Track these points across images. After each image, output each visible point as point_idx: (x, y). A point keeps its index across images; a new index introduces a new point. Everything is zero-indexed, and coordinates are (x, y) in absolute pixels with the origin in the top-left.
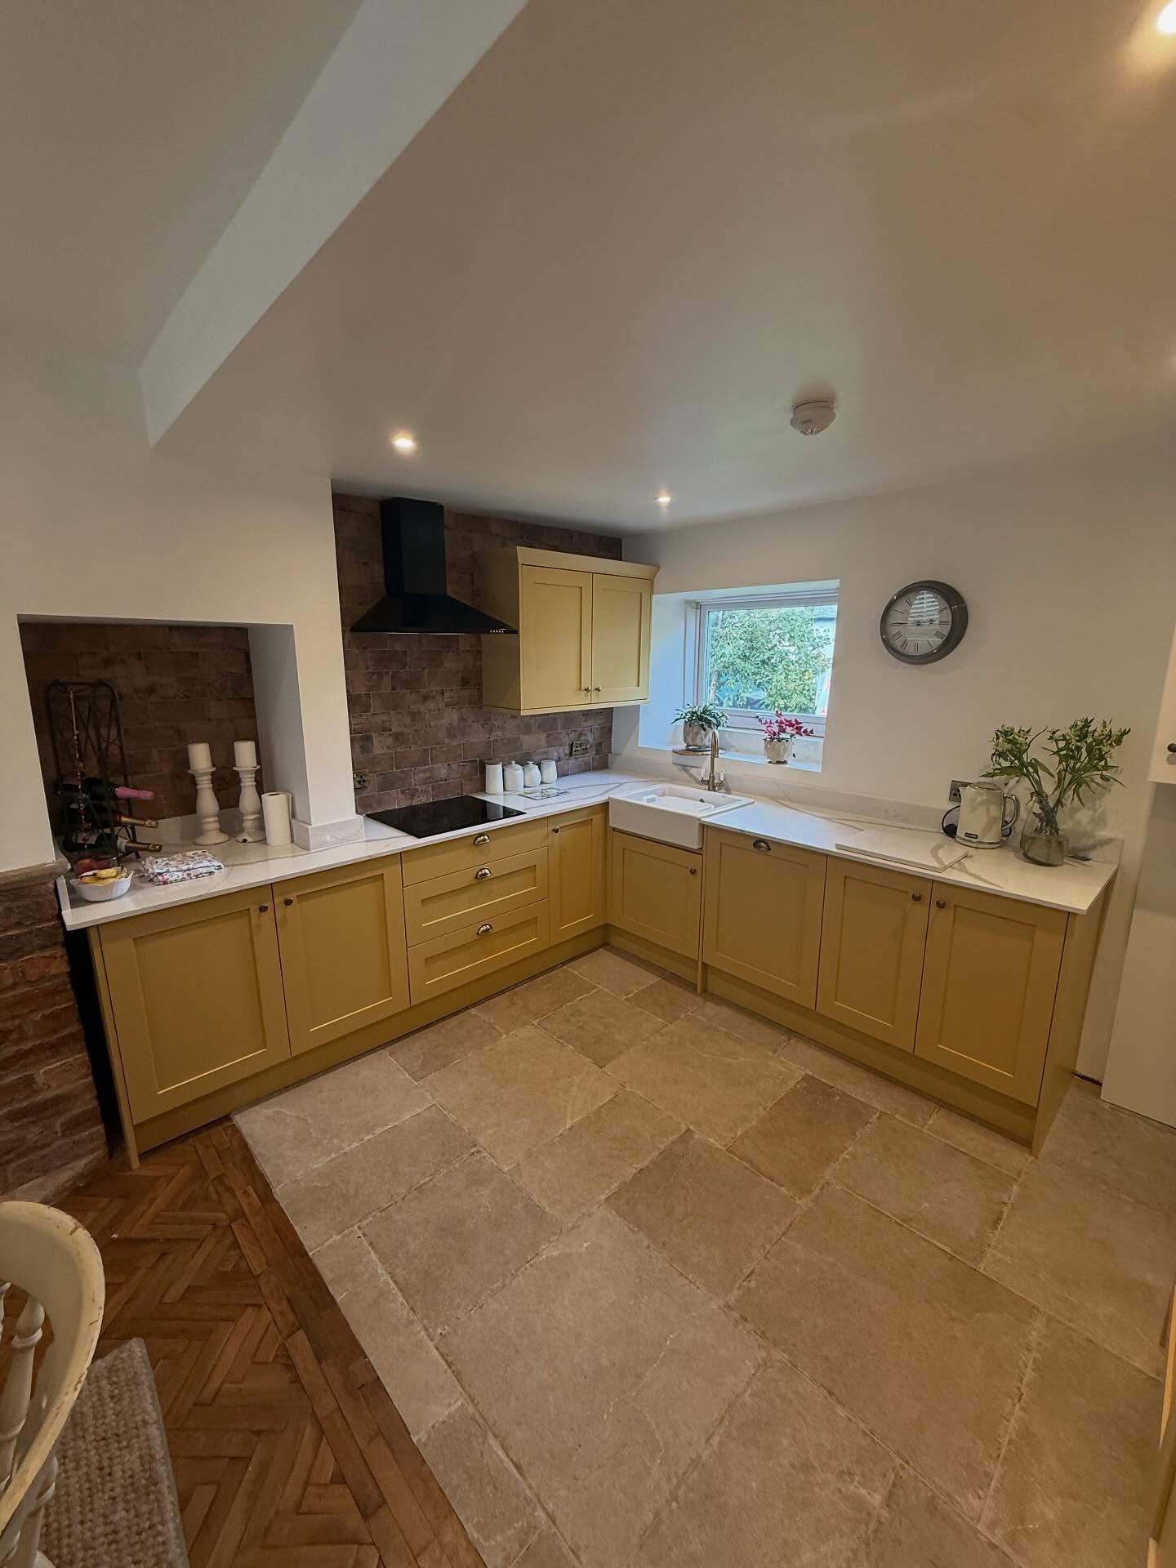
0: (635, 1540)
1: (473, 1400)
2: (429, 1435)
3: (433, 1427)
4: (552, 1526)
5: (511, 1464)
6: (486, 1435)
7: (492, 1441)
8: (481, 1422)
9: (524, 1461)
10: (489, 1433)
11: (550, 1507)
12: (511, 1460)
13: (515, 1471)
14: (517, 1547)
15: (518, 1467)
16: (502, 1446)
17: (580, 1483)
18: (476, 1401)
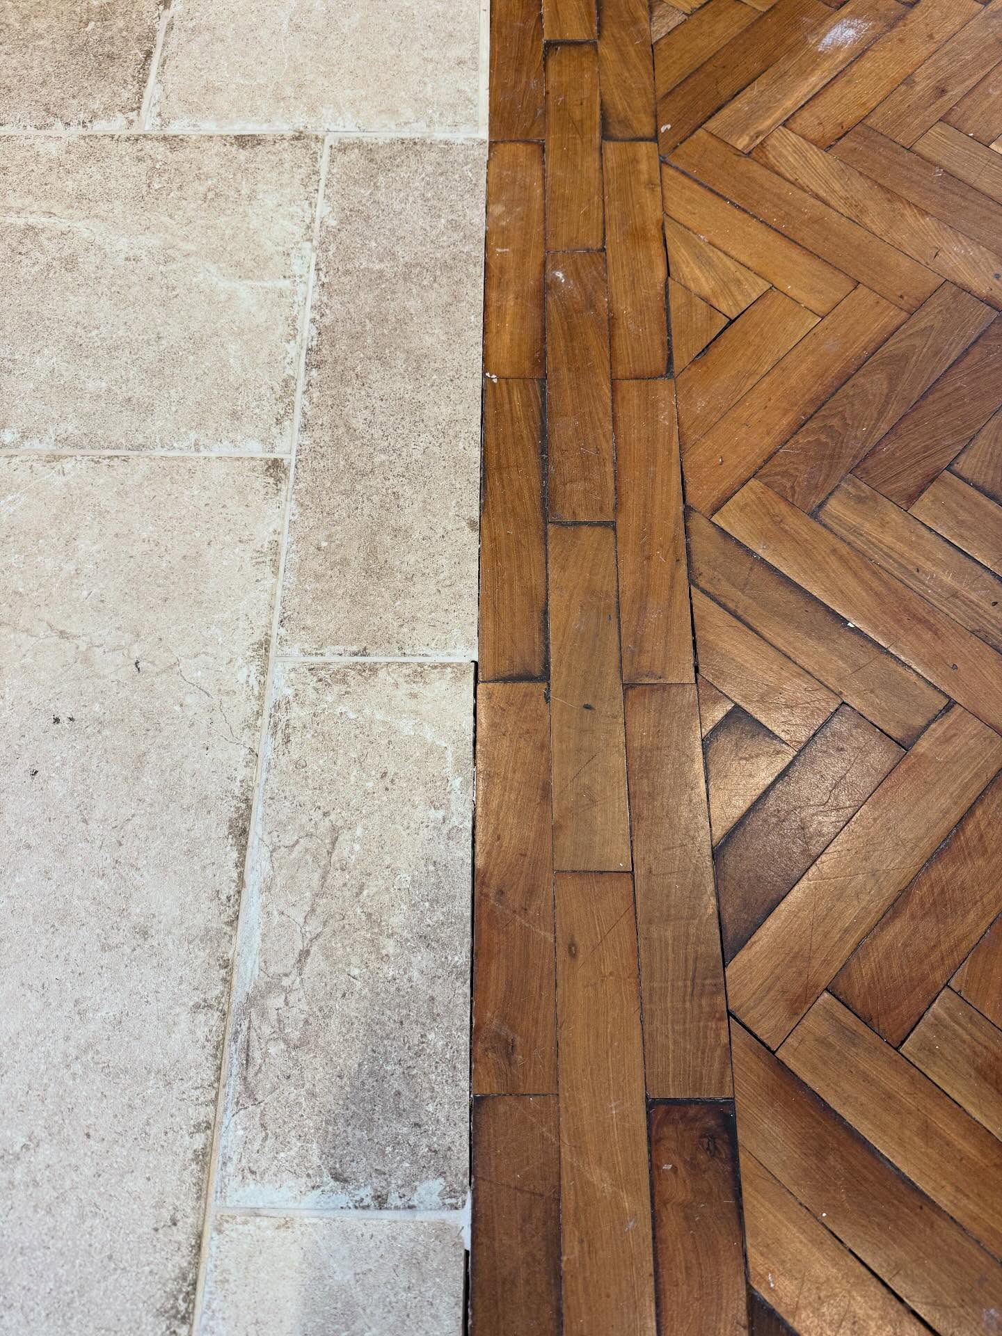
0: (142, 466)
1: (203, 1158)
2: (410, 1183)
3: (381, 1201)
4: (274, 641)
5: (251, 854)
6: (250, 1000)
7: (248, 973)
8: (232, 1054)
9: (215, 827)
10: (238, 996)
11: (245, 673)
12: (240, 864)
13: (256, 830)
14: (382, 673)
15: (240, 833)
16: (233, 922)
17: (136, 652)
18: (199, 1141)
